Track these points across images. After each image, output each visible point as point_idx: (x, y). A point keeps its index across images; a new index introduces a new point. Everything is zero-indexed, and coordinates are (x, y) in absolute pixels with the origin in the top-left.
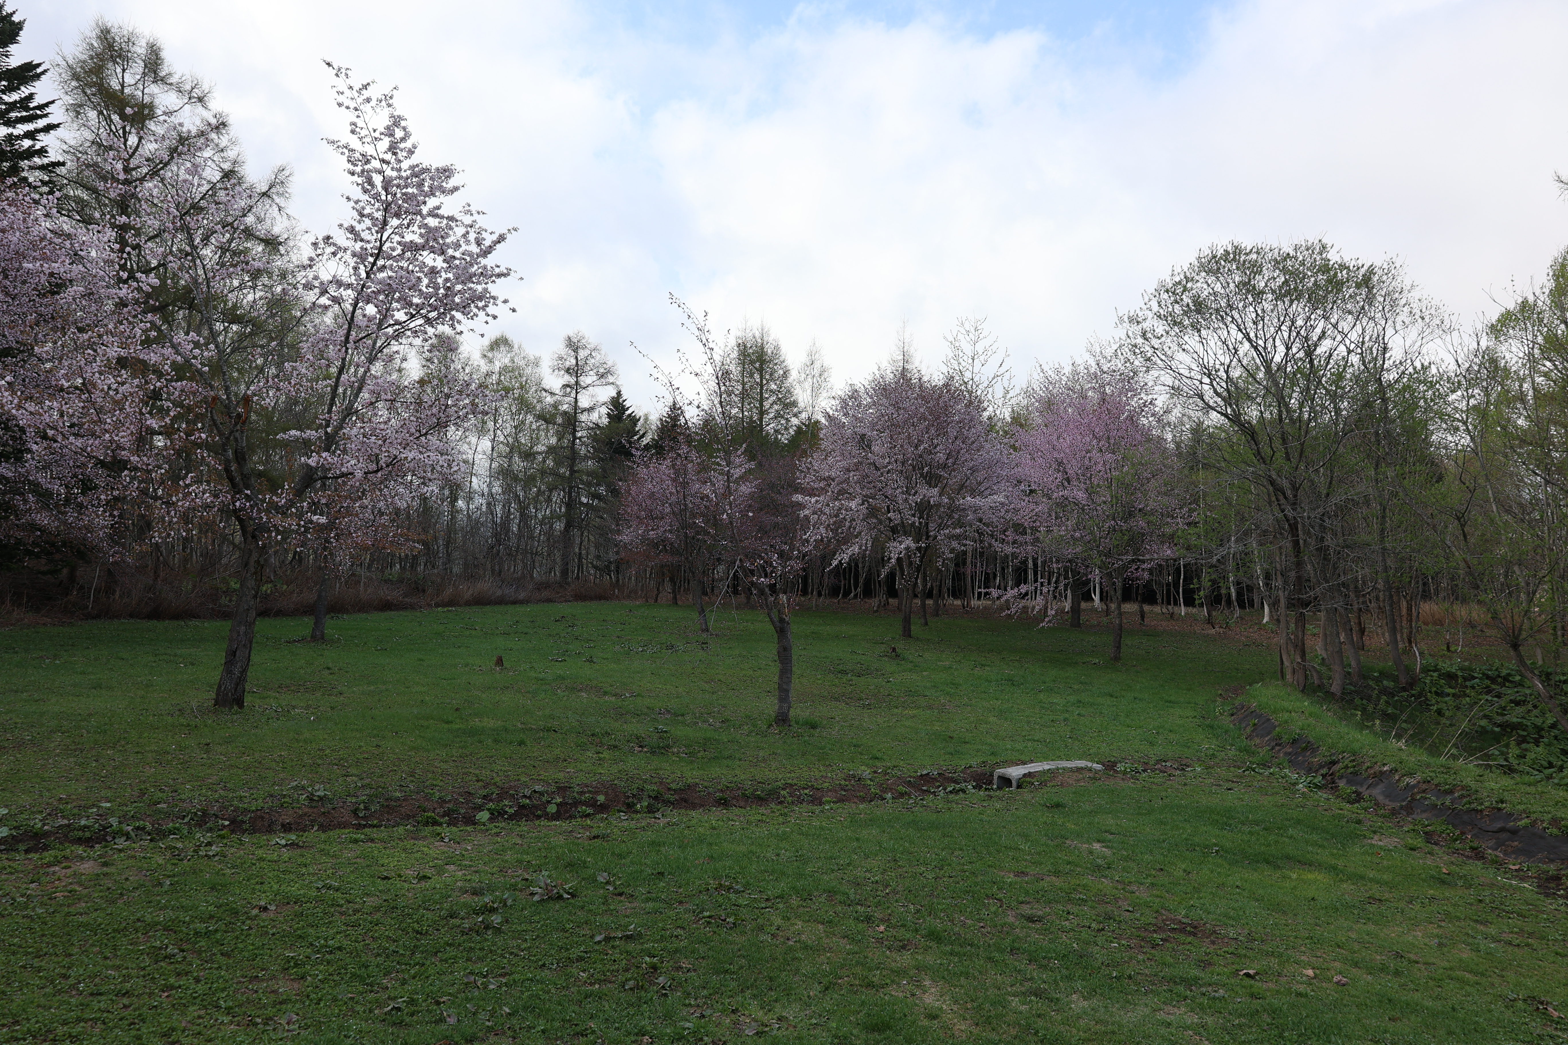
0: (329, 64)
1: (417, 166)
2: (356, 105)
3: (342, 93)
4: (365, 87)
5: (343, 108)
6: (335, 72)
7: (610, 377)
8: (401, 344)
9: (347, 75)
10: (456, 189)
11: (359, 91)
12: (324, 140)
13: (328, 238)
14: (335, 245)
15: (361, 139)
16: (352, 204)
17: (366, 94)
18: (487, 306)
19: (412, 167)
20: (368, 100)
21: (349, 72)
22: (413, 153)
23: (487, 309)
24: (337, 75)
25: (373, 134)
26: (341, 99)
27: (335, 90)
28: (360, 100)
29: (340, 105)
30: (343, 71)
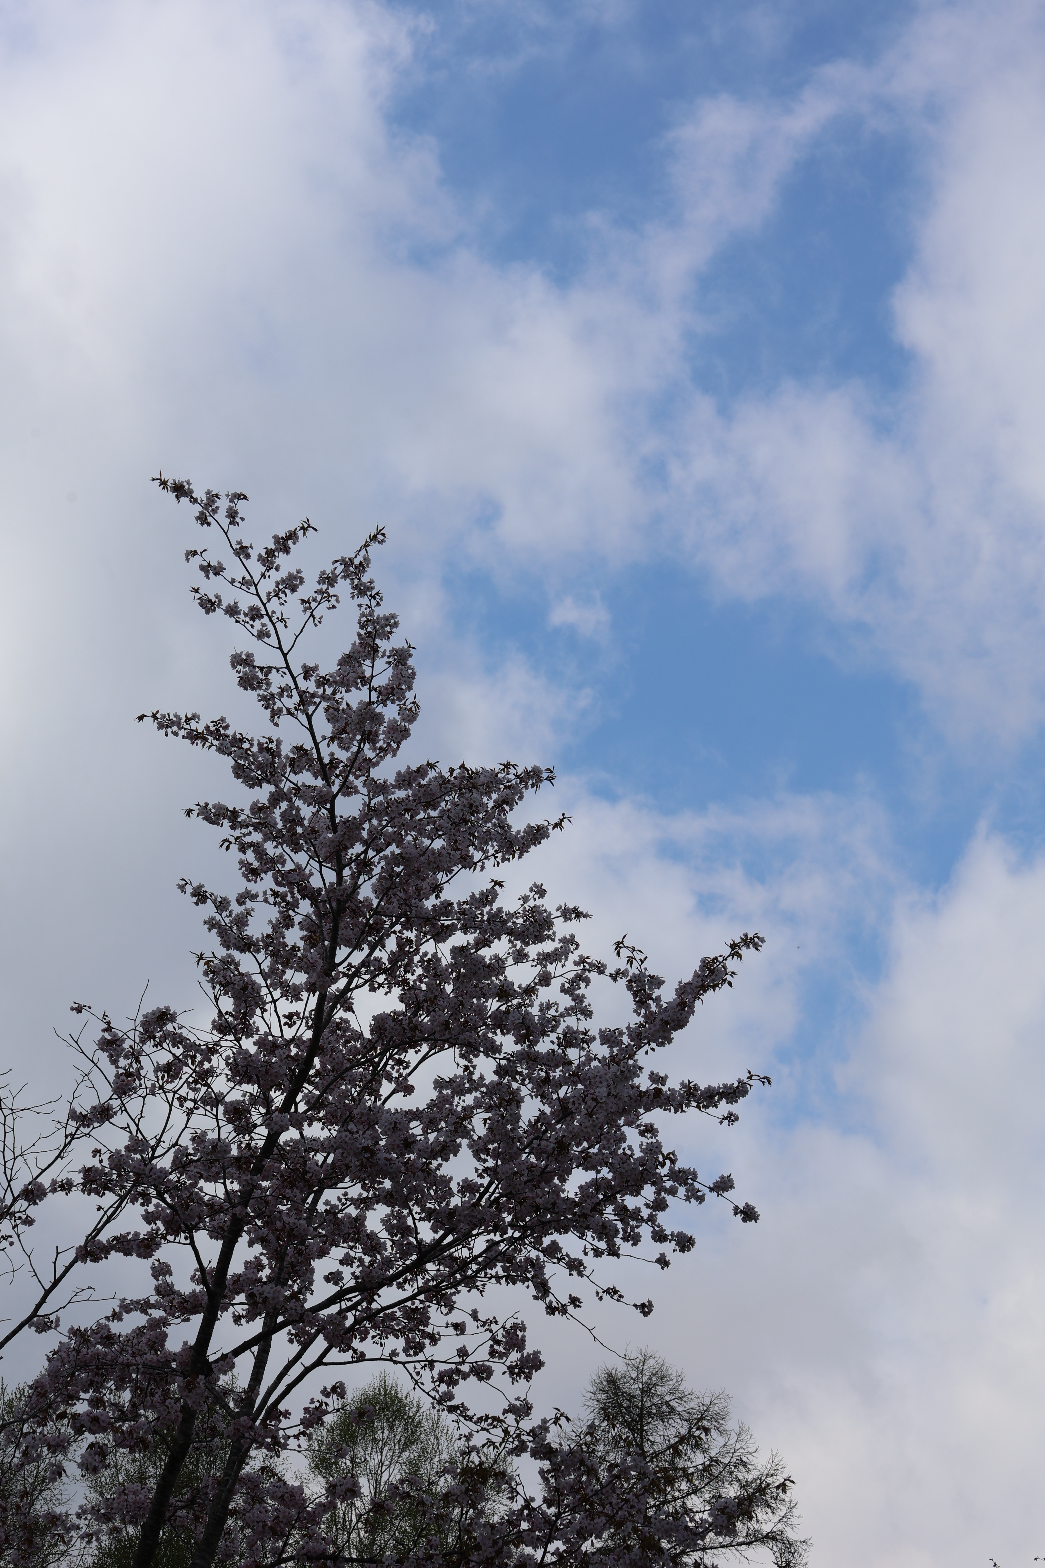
0: (180, 490)
1: (421, 772)
2: (256, 602)
3: (218, 570)
4: (283, 544)
5: (219, 612)
6: (197, 509)
7: (760, 1513)
8: (361, 1357)
9: (232, 515)
10: (537, 835)
11: (268, 560)
12: (148, 720)
13: (163, 1017)
14: (177, 1039)
15: (267, 701)
16: (209, 910)
17: (286, 564)
18: (659, 1205)
19: (406, 779)
20: (292, 583)
21: (241, 505)
22: (405, 734)
23: (662, 1218)
24: (203, 519)
25: (303, 684)
26: (212, 587)
27: (197, 561)
28: (267, 586)
29: (209, 605)
30: (223, 504)
